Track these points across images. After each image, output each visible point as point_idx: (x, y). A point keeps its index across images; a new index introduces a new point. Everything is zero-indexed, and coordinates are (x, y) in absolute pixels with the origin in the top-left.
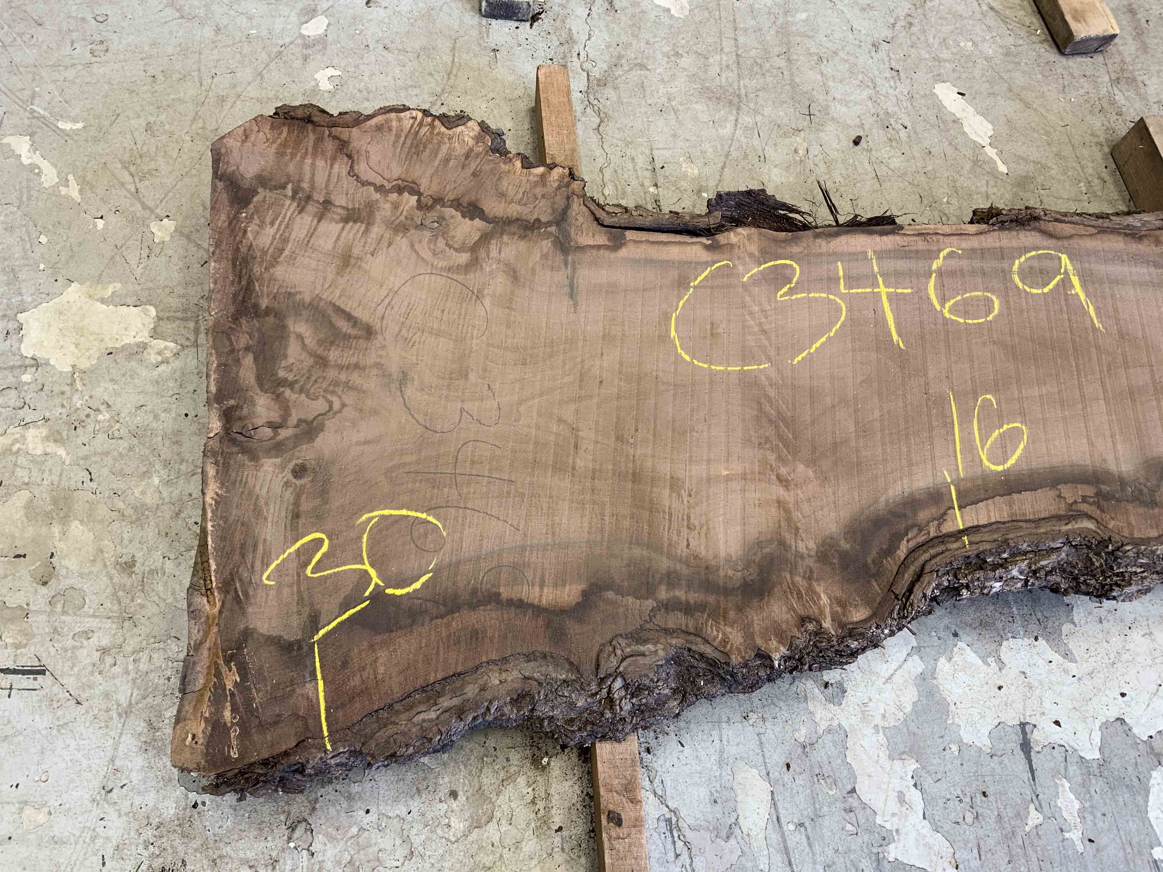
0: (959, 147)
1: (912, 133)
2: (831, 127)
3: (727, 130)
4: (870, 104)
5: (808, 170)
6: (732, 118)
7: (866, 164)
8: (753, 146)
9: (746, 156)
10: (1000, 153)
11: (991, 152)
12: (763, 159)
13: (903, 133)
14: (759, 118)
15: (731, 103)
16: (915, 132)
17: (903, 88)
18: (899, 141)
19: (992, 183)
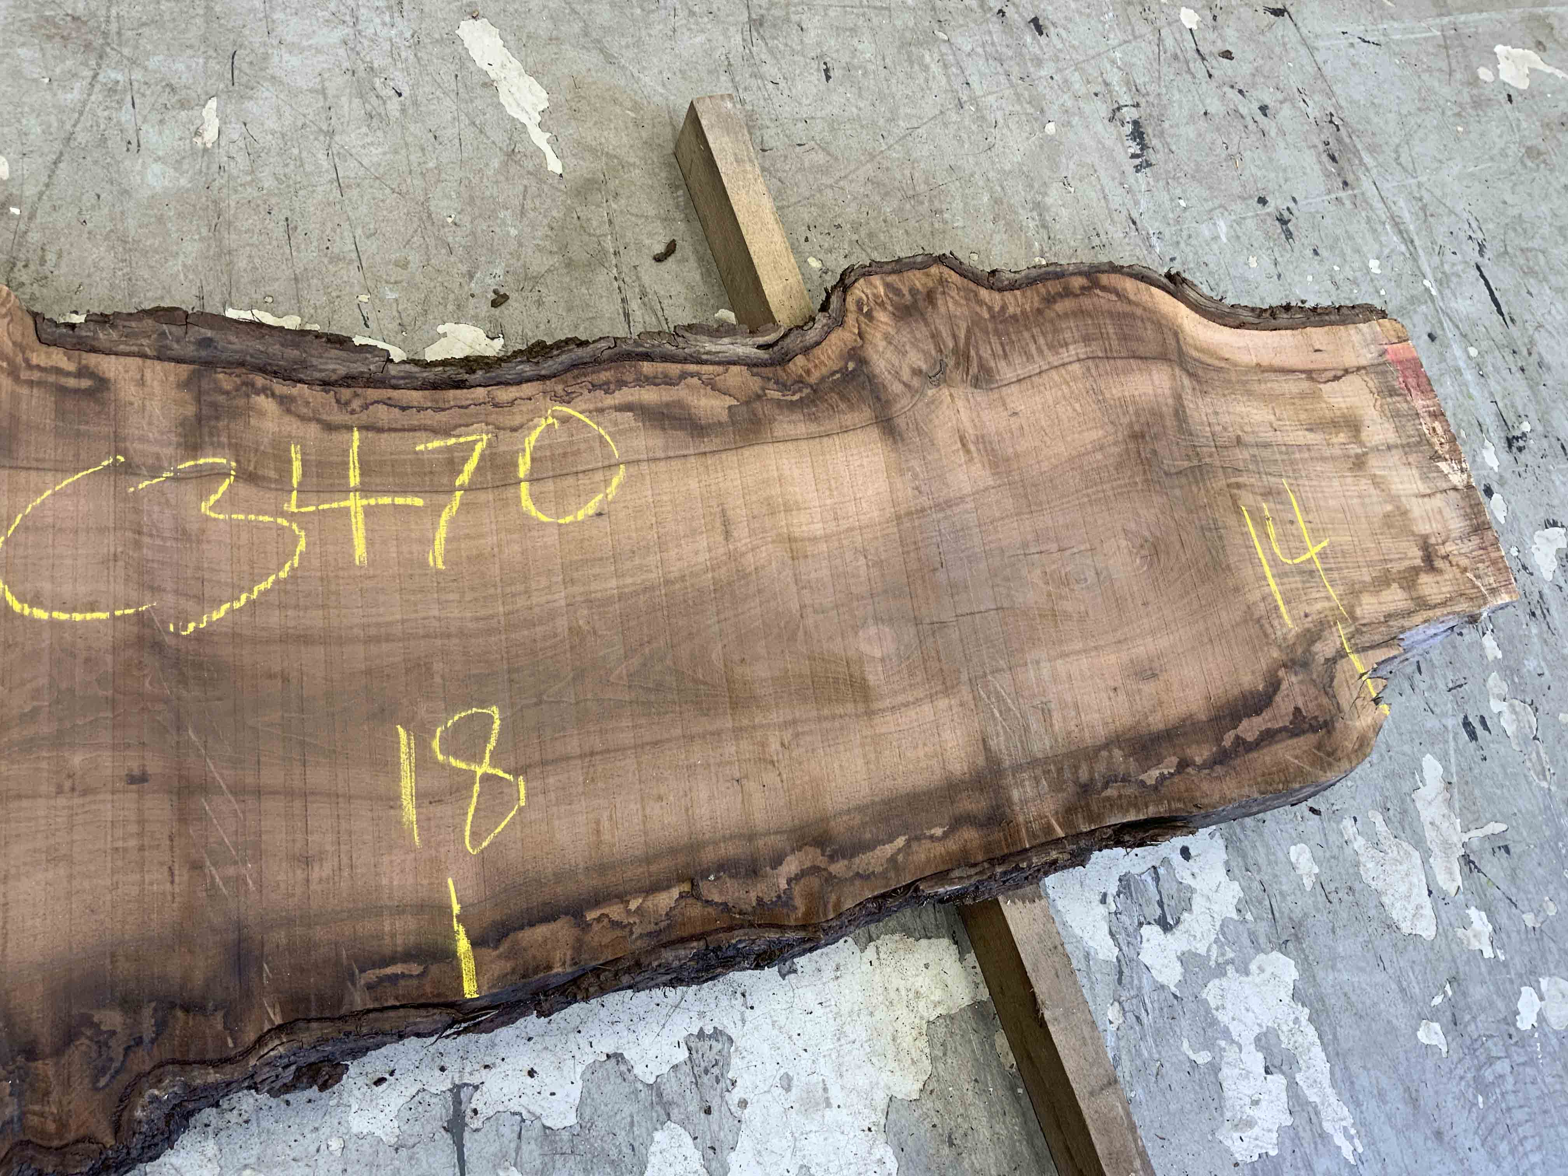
0: (487, 129)
1: (408, 103)
2: (266, 93)
3: (73, 96)
4: (342, 52)
5: (215, 167)
6: (89, 73)
7: (321, 156)
8: (119, 123)
9: (104, 140)
10: (554, 141)
11: (540, 139)
12: (134, 146)
13: (394, 105)
14: (138, 75)
15: (88, 46)
16: (415, 103)
17: (404, 27)
18: (384, 119)
19: (533, 190)
